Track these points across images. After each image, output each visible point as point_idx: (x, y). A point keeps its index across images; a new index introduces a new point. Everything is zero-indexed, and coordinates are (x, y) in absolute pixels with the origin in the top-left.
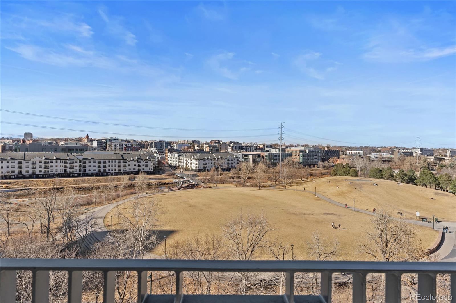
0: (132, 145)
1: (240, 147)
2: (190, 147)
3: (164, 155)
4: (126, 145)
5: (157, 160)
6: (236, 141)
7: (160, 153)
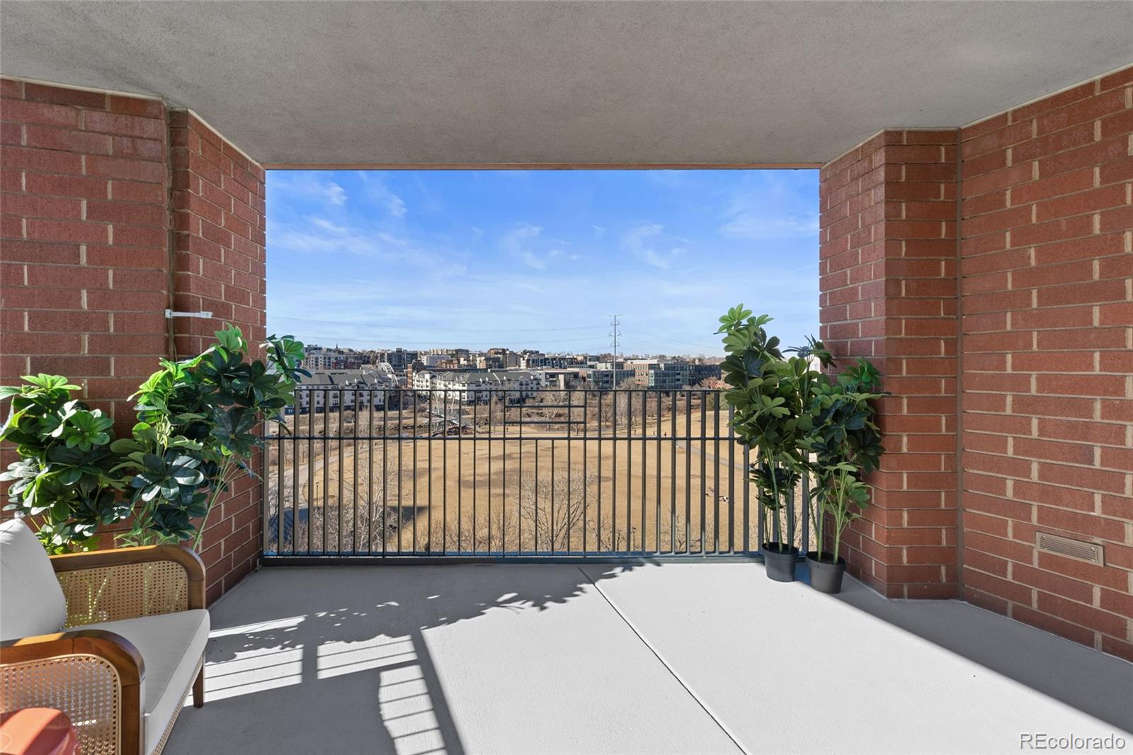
0: (347, 359)
1: (541, 360)
2: (452, 361)
3: (404, 375)
4: (336, 359)
5: (393, 385)
6: (534, 350)
7: (397, 373)
